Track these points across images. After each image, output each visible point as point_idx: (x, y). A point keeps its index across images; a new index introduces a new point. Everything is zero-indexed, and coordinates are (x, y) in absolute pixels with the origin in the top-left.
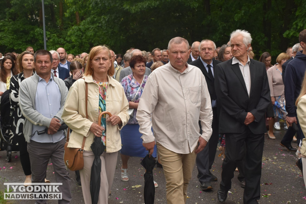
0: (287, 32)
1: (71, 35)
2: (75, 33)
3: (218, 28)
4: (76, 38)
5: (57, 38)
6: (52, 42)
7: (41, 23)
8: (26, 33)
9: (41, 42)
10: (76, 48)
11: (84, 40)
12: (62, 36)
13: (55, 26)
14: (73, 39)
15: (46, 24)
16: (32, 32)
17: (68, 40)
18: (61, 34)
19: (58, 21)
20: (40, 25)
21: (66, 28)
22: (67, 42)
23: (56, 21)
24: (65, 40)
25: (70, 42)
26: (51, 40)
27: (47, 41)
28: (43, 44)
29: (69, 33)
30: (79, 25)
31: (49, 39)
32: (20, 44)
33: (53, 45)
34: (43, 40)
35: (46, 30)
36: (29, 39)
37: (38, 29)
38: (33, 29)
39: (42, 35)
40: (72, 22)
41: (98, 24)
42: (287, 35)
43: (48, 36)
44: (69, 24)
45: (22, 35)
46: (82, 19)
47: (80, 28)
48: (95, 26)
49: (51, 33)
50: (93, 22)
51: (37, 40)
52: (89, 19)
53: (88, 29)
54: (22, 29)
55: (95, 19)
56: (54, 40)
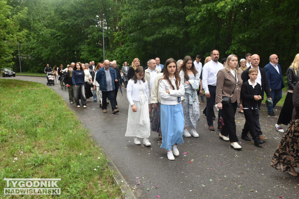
0: (227, 51)
1: (117, 53)
2: (119, 52)
3: (193, 49)
4: (119, 55)
5: (110, 54)
6: (107, 56)
7: (102, 46)
8: (94, 51)
9: (102, 56)
10: (119, 58)
11: (123, 55)
12: (112, 53)
13: (109, 48)
14: (118, 55)
15: (105, 47)
16: (97, 51)
17: (115, 55)
18: (112, 52)
19: (111, 45)
20: (102, 47)
21: (115, 49)
22: (115, 56)
23: (110, 45)
24: (114, 55)
25: (116, 56)
26: (107, 55)
27: (105, 56)
28: (103, 57)
29: (116, 52)
30: (121, 47)
31: (106, 54)
32: (91, 58)
33: (108, 58)
34: (103, 55)
35: (105, 50)
36: (96, 54)
37: (100, 49)
38: (98, 50)
39: (102, 52)
40: (117, 46)
41: (130, 47)
42: (227, 53)
43: (105, 53)
44: (116, 47)
45: (93, 53)
46: (123, 44)
47: (121, 50)
48: (129, 48)
49: (107, 51)
50: (128, 46)
51: (100, 55)
52: (126, 44)
53: (125, 49)
54: (92, 50)
55: (129, 44)
56: (108, 55)
